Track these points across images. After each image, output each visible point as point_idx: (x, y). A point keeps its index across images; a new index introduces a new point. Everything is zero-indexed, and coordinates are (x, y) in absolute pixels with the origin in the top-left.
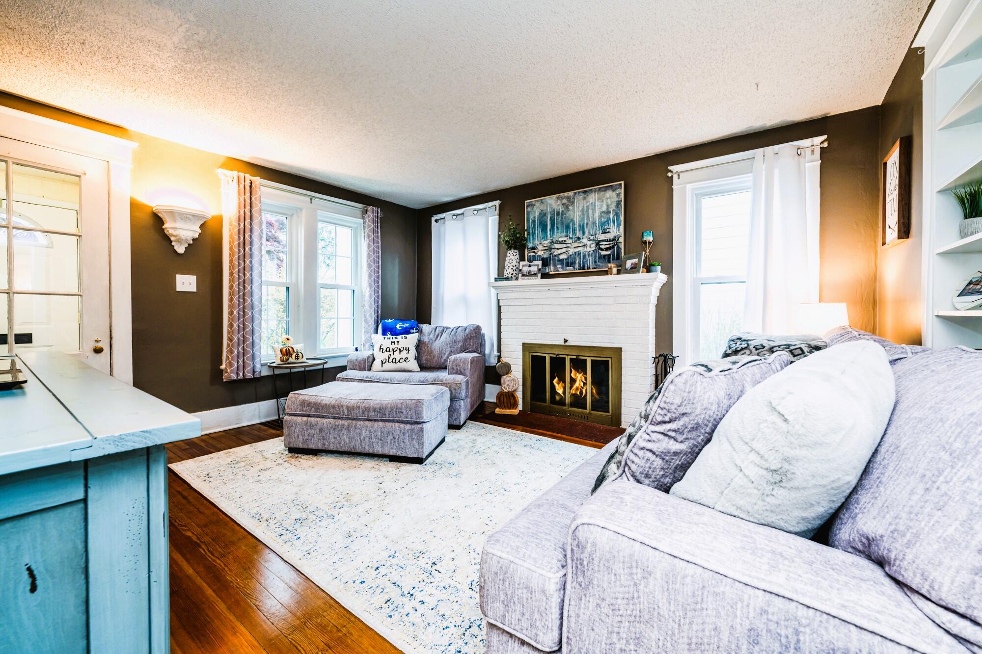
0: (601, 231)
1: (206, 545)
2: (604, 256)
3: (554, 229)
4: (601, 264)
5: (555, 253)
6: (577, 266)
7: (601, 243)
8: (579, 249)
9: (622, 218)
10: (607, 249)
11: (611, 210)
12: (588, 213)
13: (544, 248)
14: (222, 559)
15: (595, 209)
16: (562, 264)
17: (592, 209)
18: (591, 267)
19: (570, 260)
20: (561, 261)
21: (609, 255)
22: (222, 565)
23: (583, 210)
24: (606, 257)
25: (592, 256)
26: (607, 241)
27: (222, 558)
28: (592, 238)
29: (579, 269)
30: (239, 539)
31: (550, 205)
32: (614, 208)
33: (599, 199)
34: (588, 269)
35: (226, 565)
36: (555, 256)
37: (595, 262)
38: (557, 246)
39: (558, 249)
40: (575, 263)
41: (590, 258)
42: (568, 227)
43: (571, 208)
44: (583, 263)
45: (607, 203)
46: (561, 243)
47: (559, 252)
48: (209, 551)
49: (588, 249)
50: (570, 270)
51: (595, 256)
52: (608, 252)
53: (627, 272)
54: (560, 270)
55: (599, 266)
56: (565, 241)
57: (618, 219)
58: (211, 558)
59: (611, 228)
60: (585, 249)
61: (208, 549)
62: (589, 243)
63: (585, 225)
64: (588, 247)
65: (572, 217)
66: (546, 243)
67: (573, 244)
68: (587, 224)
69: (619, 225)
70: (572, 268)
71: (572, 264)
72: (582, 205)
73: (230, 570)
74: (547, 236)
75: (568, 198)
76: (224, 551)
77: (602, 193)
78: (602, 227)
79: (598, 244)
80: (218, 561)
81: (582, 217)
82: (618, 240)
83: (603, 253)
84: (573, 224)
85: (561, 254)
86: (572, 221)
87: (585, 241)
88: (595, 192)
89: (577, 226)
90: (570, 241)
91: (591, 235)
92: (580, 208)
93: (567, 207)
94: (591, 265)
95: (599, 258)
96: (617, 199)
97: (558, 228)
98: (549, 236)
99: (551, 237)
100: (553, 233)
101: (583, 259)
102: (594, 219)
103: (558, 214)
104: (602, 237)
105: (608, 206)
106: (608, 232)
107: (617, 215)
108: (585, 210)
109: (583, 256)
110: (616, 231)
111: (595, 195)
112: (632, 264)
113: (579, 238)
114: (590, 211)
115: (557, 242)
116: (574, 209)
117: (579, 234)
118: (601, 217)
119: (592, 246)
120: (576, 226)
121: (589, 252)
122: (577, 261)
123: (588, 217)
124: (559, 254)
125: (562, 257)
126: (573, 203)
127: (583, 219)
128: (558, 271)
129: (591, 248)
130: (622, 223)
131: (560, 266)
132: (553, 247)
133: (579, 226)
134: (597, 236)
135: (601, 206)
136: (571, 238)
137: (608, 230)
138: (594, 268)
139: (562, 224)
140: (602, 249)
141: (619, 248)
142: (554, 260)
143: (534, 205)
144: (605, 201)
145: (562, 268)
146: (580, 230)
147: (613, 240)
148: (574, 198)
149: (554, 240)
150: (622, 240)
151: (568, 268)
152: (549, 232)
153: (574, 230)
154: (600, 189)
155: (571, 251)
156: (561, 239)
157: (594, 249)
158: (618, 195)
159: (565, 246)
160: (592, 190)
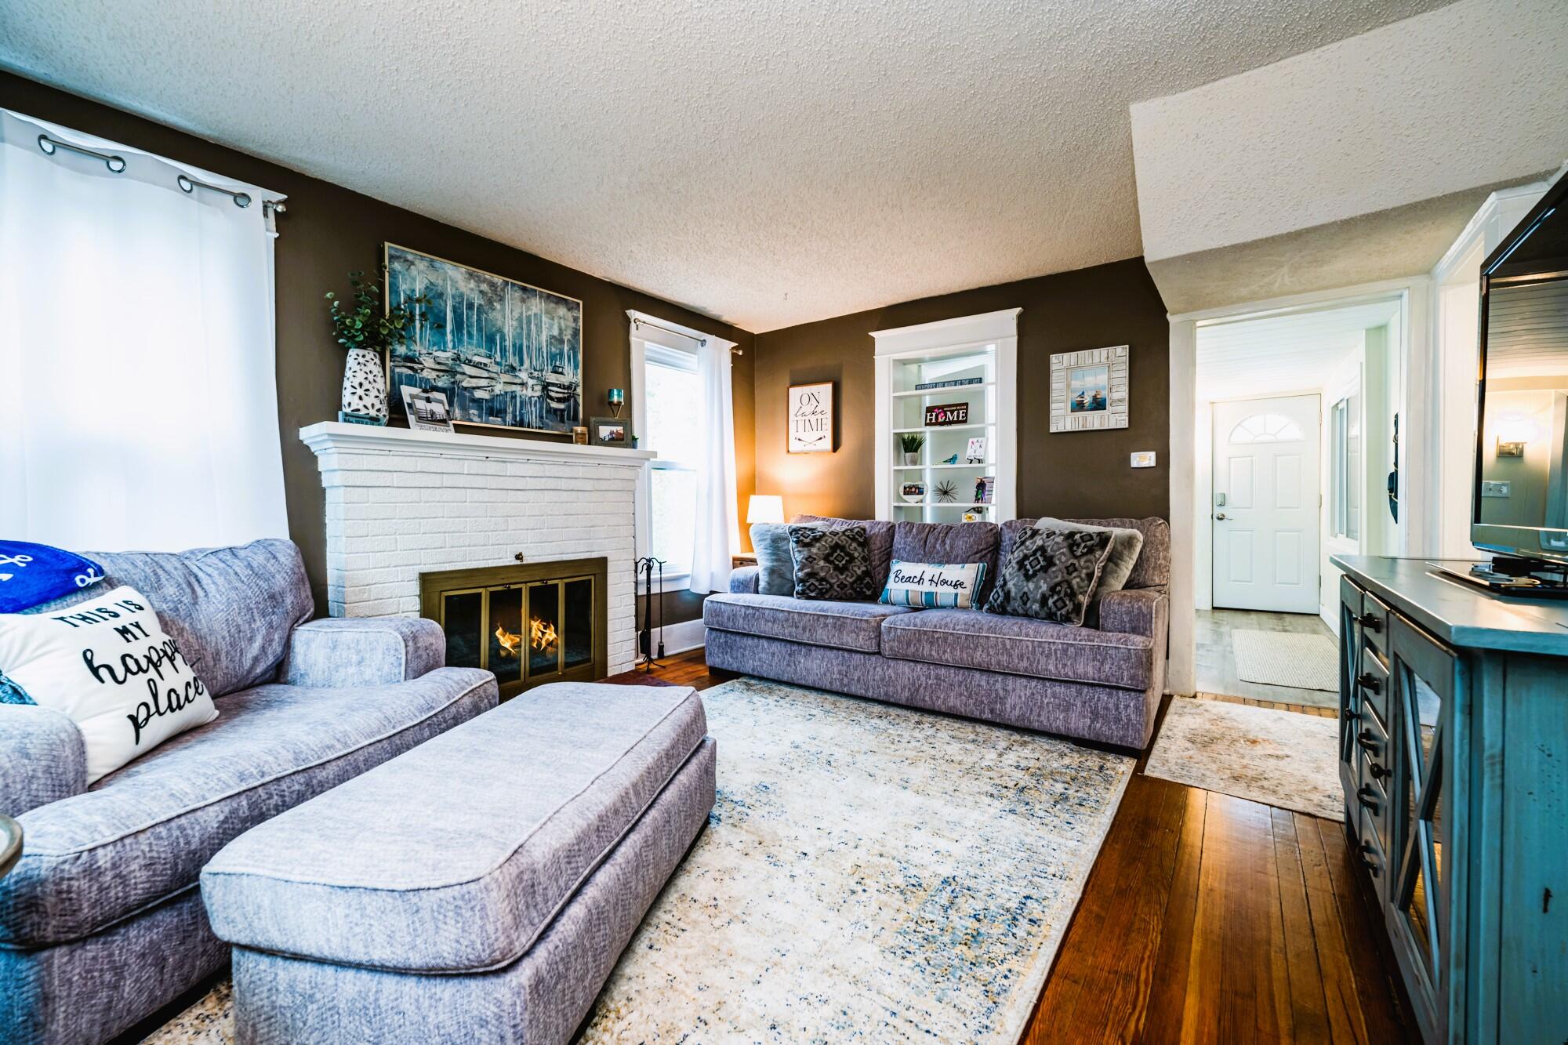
0: (550, 368)
1: (1126, 1027)
2: (556, 410)
3: (462, 335)
4: (550, 423)
5: (464, 384)
6: (509, 418)
7: (550, 388)
8: (514, 388)
9: (580, 357)
10: (559, 400)
11: (566, 339)
12: (529, 330)
13: (438, 367)
14: (1135, 973)
15: (541, 327)
16: (480, 409)
17: (536, 325)
18: (534, 425)
19: (497, 405)
20: (478, 402)
21: (562, 411)
22: (1144, 965)
23: (520, 320)
24: (559, 413)
25: (535, 406)
26: (560, 387)
27: (1132, 976)
28: (536, 374)
29: (512, 425)
30: (1075, 982)
31: (452, 280)
32: (569, 337)
33: (547, 312)
34: (529, 427)
35: (1143, 959)
36: (465, 389)
37: (541, 417)
38: (468, 369)
39: (471, 377)
40: (505, 412)
41: (533, 409)
42: (491, 340)
43: (497, 305)
44: (521, 415)
45: (560, 324)
46: (477, 366)
47: (474, 382)
48: (1134, 1008)
49: (529, 393)
50: (495, 423)
51: (541, 408)
52: (562, 406)
53: (603, 443)
54: (476, 419)
55: (548, 425)
56: (485, 365)
57: (575, 357)
58: (1146, 992)
59: (566, 367)
60: (524, 392)
61: (1131, 1014)
62: (531, 382)
63: (524, 348)
64: (530, 389)
65: (499, 323)
66: (446, 356)
67: (501, 375)
68: (528, 347)
69: (576, 367)
70: (499, 419)
71: (500, 413)
72: (520, 311)
73: (1145, 947)
74: (445, 343)
75: (492, 285)
76: (1118, 983)
77: (552, 305)
78: (552, 361)
79: (546, 387)
80: (1143, 976)
81: (518, 330)
82: (575, 390)
83: (554, 405)
84: (503, 339)
85: (479, 388)
86: (500, 331)
87: (523, 376)
88: (541, 297)
89: (509, 343)
90: (496, 368)
91: (535, 370)
92: (516, 315)
93: (490, 302)
94: (535, 421)
95: (547, 412)
96: (573, 325)
97: (470, 335)
98: (450, 345)
99: (454, 348)
100: (460, 341)
101: (521, 409)
102: (540, 343)
103: (470, 306)
104: (552, 378)
105: (560, 329)
106: (562, 373)
107: (574, 349)
108: (524, 321)
109: (521, 402)
110: (572, 375)
111: (541, 303)
112: (612, 433)
113: (513, 369)
114: (533, 327)
115: (469, 362)
116: (503, 310)
117: (513, 360)
118: (550, 344)
119: (536, 388)
120: (507, 343)
121: (530, 398)
122: (510, 409)
123: (529, 335)
124: (474, 388)
125: (478, 394)
126: (502, 299)
127: (521, 334)
128: (472, 421)
129: (533, 392)
130: (581, 365)
131: (476, 412)
132: (459, 370)
133: (514, 346)
134: (544, 373)
135: (551, 328)
136: (497, 363)
137: (560, 370)
138: (540, 428)
139: (480, 330)
140: (552, 399)
141: (576, 404)
142: (462, 398)
143: (412, 263)
144: (556, 321)
145: (480, 416)
146: (514, 354)
147: (569, 388)
148: (503, 290)
149: (462, 357)
150: (580, 390)
151: (491, 418)
152: (449, 337)
153: (503, 350)
154: (549, 296)
155: (499, 388)
156: (477, 359)
157: (538, 394)
158: (576, 320)
159: (486, 374)
160: (536, 291)
